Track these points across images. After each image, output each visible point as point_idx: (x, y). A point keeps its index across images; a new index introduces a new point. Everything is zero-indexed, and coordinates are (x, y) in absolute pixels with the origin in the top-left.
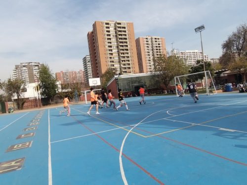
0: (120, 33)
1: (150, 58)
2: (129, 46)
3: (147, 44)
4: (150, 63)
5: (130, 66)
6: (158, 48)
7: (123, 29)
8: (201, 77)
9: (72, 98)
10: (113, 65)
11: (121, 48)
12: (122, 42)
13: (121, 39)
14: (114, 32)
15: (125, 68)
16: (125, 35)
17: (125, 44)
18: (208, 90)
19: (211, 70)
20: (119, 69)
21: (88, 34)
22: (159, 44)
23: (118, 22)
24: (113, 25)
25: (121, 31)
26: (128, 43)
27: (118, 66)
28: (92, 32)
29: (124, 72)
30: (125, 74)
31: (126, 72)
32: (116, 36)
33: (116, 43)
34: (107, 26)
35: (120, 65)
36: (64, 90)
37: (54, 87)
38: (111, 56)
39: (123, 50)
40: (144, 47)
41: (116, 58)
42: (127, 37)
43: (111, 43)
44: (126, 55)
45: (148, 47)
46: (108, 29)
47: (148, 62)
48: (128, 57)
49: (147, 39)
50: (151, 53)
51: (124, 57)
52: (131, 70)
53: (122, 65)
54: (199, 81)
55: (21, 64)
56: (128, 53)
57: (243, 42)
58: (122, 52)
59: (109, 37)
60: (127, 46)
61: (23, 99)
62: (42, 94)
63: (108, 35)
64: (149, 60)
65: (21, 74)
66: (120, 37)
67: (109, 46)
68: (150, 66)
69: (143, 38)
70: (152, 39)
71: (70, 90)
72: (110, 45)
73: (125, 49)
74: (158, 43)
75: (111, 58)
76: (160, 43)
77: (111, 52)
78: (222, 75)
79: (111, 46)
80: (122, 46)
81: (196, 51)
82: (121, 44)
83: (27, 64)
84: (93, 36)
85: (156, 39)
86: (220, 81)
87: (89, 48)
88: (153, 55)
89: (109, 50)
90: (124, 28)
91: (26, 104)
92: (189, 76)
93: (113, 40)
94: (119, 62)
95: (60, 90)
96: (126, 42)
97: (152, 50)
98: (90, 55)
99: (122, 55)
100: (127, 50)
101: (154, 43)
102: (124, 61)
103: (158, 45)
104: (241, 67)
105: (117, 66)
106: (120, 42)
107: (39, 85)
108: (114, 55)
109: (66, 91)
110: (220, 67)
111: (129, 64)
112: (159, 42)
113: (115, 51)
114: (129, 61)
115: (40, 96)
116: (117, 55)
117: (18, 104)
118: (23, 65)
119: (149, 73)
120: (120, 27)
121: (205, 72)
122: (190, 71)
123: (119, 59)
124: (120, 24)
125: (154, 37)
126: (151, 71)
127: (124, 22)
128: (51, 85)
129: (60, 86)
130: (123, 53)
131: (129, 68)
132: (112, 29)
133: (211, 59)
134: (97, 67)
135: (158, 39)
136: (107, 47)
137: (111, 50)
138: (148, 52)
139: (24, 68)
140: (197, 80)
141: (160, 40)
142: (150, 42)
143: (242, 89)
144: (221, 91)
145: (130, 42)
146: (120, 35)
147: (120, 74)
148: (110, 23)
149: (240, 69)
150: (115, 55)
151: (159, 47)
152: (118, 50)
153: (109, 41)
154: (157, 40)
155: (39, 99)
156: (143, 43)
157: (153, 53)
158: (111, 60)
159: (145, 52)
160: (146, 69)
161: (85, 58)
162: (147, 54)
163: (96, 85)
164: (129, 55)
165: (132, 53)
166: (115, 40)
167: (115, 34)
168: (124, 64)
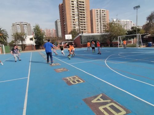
0: (80, 6)
1: (98, 23)
2: (85, 15)
3: (97, 14)
4: (98, 27)
5: (86, 28)
6: (104, 17)
10: (75, 27)
11: (81, 16)
12: (81, 12)
13: (81, 10)
14: (77, 5)
15: (82, 29)
16: (84, 7)
17: (83, 13)
22: (105, 15)
24: (76, 0)
25: (81, 5)
26: (85, 12)
29: (81, 32)
31: (83, 32)
32: (78, 8)
33: (77, 13)
35: (79, 27)
37: (43, 38)
38: (74, 21)
39: (82, 17)
40: (95, 16)
41: (77, 23)
42: (84, 9)
43: (74, 12)
45: (97, 16)
46: (72, 3)
48: (84, 22)
49: (97, 10)
50: (99, 20)
51: (82, 22)
52: (86, 31)
56: (84, 20)
58: (81, 18)
59: (73, 8)
60: (84, 15)
63: (73, 7)
64: (98, 25)
65: (16, 29)
66: (80, 8)
67: (73, 14)
68: (98, 29)
69: (95, 10)
70: (100, 10)
72: (73, 13)
73: (83, 17)
74: (104, 14)
75: (73, 22)
76: (106, 14)
77: (74, 18)
78: (145, 37)
79: (74, 15)
80: (81, 15)
81: (128, 20)
82: (81, 13)
85: (103, 11)
87: (60, 15)
88: (100, 22)
89: (73, 17)
90: (83, 2)
94: (79, 25)
97: (100, 18)
99: (81, 21)
100: (84, 17)
101: (102, 13)
102: (82, 25)
103: (104, 15)
105: (77, 27)
106: (80, 12)
111: (85, 27)
113: (76, 18)
114: (85, 25)
116: (78, 20)
123: (79, 23)
125: (102, 10)
126: (98, 32)
130: (82, 20)
131: (85, 29)
134: (65, 27)
135: (105, 11)
136: (71, 15)
137: (74, 17)
138: (98, 20)
139: (18, 26)
141: (106, 12)
142: (99, 13)
145: (86, 12)
146: (80, 7)
150: (76, 20)
151: (105, 16)
152: (78, 17)
154: (104, 12)
156: (94, 13)
157: (100, 20)
158: (74, 24)
159: (95, 19)
160: (96, 30)
161: (56, 21)
162: (97, 21)
163: (69, 39)
164: (85, 21)
165: (87, 20)
166: (77, 10)
167: (77, 6)
168: (82, 27)
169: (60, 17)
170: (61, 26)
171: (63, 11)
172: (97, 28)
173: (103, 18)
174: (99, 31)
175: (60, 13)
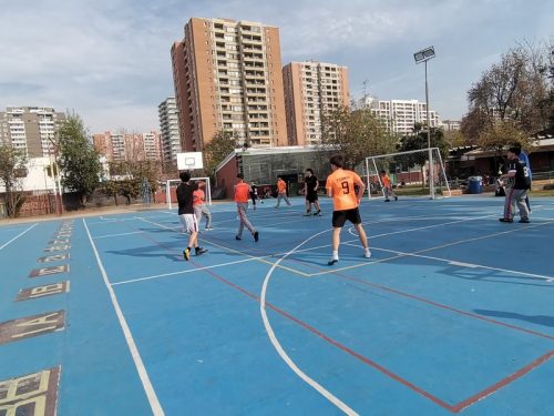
0: (247, 50)
1: (312, 112)
2: (267, 82)
3: (307, 80)
4: (312, 124)
5: (269, 129)
6: (332, 90)
7: (256, 42)
8: (422, 159)
9: (135, 197)
10: (230, 124)
11: (250, 85)
12: (252, 72)
13: (251, 64)
14: (234, 48)
15: (257, 132)
16: (260, 56)
17: (259, 77)
18: (433, 189)
19: (442, 147)
20: (242, 134)
21: (173, 48)
22: (334, 82)
23: (244, 23)
24: (233, 30)
25: (249, 46)
26: (266, 73)
27: (242, 126)
28: (184, 44)
29: (254, 141)
30: (256, 145)
31: (258, 141)
32: (239, 57)
33: (237, 74)
34: (220, 31)
35: (246, 124)
36: (117, 177)
37: (94, 167)
38: (225, 103)
39: (253, 90)
40: (301, 85)
41: (236, 109)
42: (263, 60)
44: (261, 103)
45: (309, 86)
46: (220, 40)
47: (309, 120)
48: (264, 107)
49: (307, 67)
50: (315, 101)
51: (255, 107)
52: (270, 137)
53: (249, 125)
54: (416, 169)
55: (9, 109)
56: (264, 99)
57: (513, 89)
58: (250, 94)
59: (221, 58)
60: (262, 81)
61: (19, 194)
62: (65, 183)
63: (220, 53)
64: (311, 118)
65: (9, 134)
66: (248, 59)
67: (221, 80)
68: (313, 130)
69: (300, 66)
70: (319, 68)
71: (130, 177)
72: (223, 76)
73: (259, 89)
74: (331, 78)
75: (225, 107)
76: (337, 79)
77: (225, 94)
78: (464, 158)
79: (226, 80)
80: (252, 81)
81: (413, 102)
82: (250, 77)
83: (23, 111)
84: (185, 53)
85: (327, 68)
86: (459, 171)
88: (320, 106)
89: (222, 89)
90: (259, 38)
91: (25, 206)
92: (395, 158)
93: (232, 65)
94: (244, 117)
95: (107, 177)
96: (261, 73)
97: (319, 94)
98: (177, 97)
99: (251, 103)
100: (263, 90)
101: (324, 77)
102: (256, 116)
103: (331, 84)
104: (504, 142)
105: (237, 126)
106: (248, 72)
107: (59, 163)
108: (231, 100)
109: (122, 178)
110: (461, 140)
111: (266, 124)
112: (335, 76)
113: (234, 91)
114: (265, 116)
115: (60, 187)
116: (240, 100)
117: (8, 205)
118: (14, 112)
119: (310, 146)
120: (249, 37)
121: (430, 150)
122: (398, 146)
123: (244, 111)
124: (248, 28)
125: (323, 65)
126: (313, 142)
127: (259, 24)
128: (87, 164)
129: (106, 167)
130: (254, 98)
131: (266, 133)
132: (229, 39)
133: (445, 122)
134: (192, 126)
135: (334, 69)
136: (216, 81)
137: (227, 89)
138: (310, 99)
139: (17, 121)
140: (412, 166)
141: (337, 72)
142: (314, 76)
143: (501, 189)
144: (460, 191)
145: (270, 73)
146: (246, 55)
147: (246, 146)
148: (225, 24)
149: (501, 147)
150: (235, 102)
151: (335, 88)
152: (242, 89)
153: (222, 67)
154: (330, 72)
155: (58, 194)
156: (298, 77)
157: (320, 101)
158: (225, 112)
159: (301, 98)
160: (304, 136)
161: (164, 104)
162: (308, 102)
164: (266, 103)
165: (273, 99)
166: (236, 66)
167: (236, 53)
168: (255, 124)
169: (177, 89)
170: (180, 120)
171: (187, 69)
172: (309, 127)
173: (329, 93)
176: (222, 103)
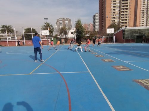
1: (144, 15)
2: (129, 6)
3: (143, 4)
10: (115, 20)
15: (123, 23)
17: (126, 5)
26: (129, 3)
27: (118, 21)
29: (122, 25)
33: (119, 4)
35: (119, 20)
38: (114, 14)
39: (124, 9)
40: (141, 6)
41: (117, 16)
43: (115, 4)
45: (144, 6)
47: (142, 18)
48: (126, 15)
50: (145, 11)
51: (123, 15)
52: (127, 24)
53: (121, 20)
56: (127, 12)
58: (122, 10)
64: (143, 17)
72: (114, 6)
75: (113, 15)
77: (114, 11)
79: (115, 7)
80: (124, 6)
87: (99, 9)
88: (147, 13)
89: (113, 10)
94: (119, 18)
97: (147, 9)
99: (123, 13)
100: (127, 9)
102: (123, 17)
106: (122, 3)
108: (116, 13)
111: (126, 20)
113: (117, 10)
116: (118, 13)
117: (65, 40)
118: (61, 19)
123: (120, 16)
126: (143, 26)
130: (123, 12)
131: (126, 23)
134: (103, 21)
136: (112, 7)
137: (115, 10)
139: (61, 21)
142: (146, 3)
145: (130, 3)
152: (120, 9)
153: (114, 3)
156: (140, 4)
157: (147, 11)
158: (114, 17)
159: (140, 11)
160: (139, 24)
161: (94, 15)
162: (142, 12)
163: (111, 33)
164: (128, 13)
165: (130, 12)
168: (123, 20)
169: (99, 11)
170: (99, 20)
171: (103, 5)
172: (142, 20)
174: (145, 24)
175: (99, 6)
176: (113, 14)
